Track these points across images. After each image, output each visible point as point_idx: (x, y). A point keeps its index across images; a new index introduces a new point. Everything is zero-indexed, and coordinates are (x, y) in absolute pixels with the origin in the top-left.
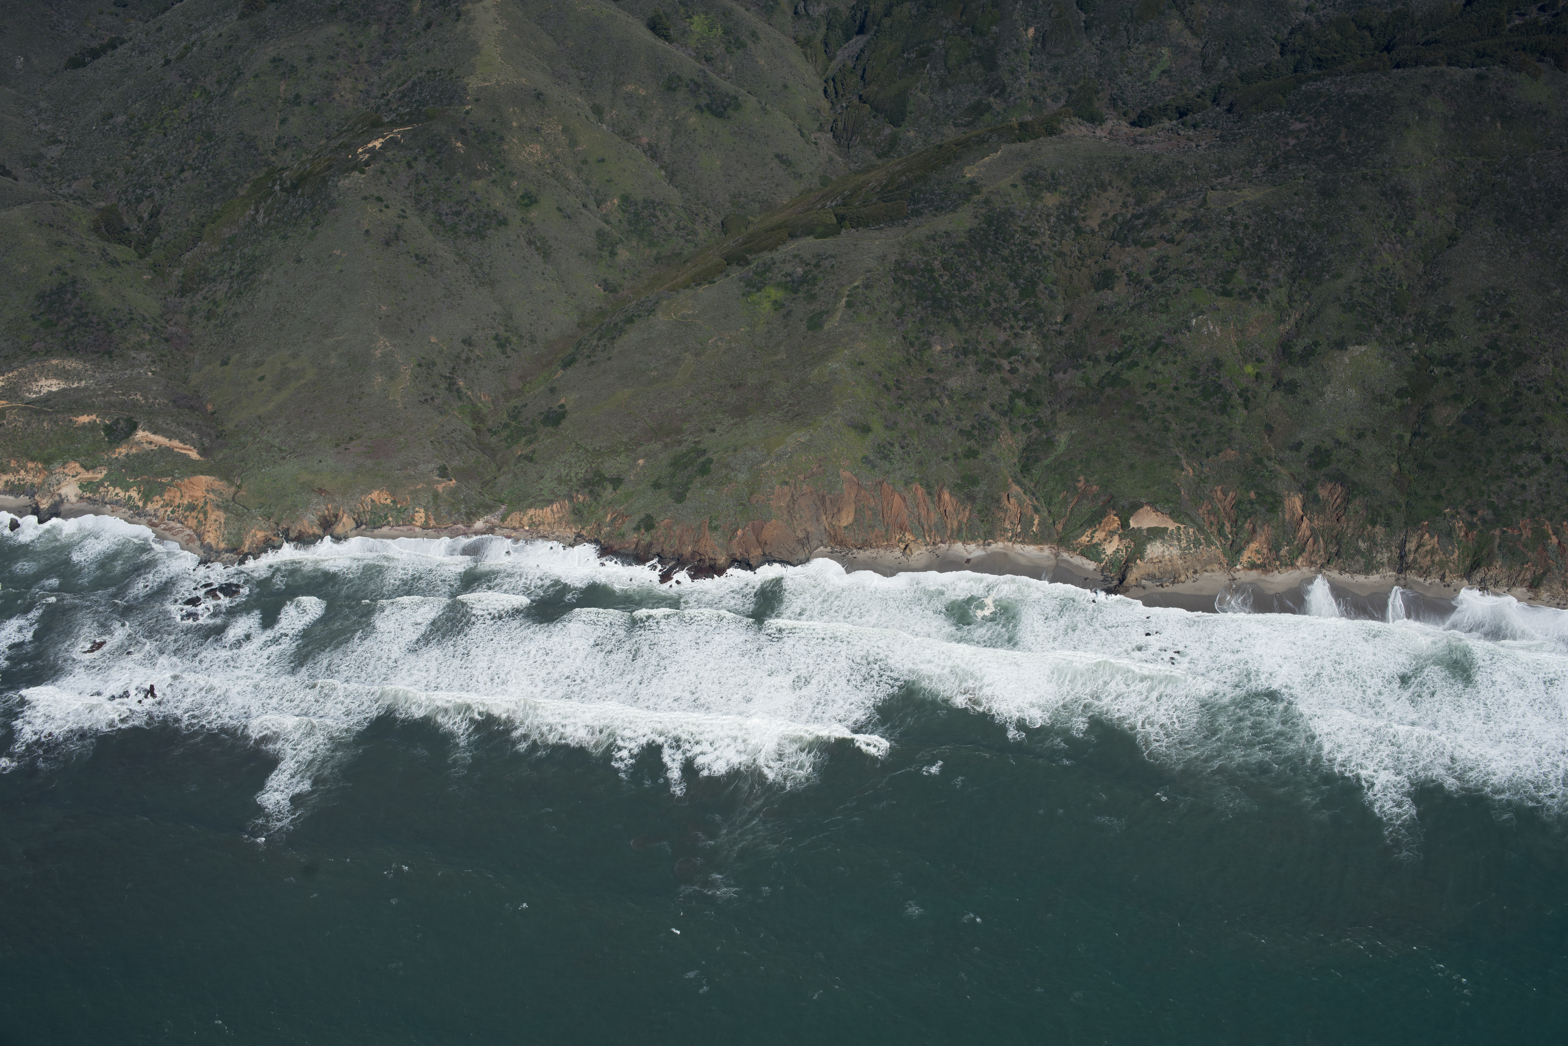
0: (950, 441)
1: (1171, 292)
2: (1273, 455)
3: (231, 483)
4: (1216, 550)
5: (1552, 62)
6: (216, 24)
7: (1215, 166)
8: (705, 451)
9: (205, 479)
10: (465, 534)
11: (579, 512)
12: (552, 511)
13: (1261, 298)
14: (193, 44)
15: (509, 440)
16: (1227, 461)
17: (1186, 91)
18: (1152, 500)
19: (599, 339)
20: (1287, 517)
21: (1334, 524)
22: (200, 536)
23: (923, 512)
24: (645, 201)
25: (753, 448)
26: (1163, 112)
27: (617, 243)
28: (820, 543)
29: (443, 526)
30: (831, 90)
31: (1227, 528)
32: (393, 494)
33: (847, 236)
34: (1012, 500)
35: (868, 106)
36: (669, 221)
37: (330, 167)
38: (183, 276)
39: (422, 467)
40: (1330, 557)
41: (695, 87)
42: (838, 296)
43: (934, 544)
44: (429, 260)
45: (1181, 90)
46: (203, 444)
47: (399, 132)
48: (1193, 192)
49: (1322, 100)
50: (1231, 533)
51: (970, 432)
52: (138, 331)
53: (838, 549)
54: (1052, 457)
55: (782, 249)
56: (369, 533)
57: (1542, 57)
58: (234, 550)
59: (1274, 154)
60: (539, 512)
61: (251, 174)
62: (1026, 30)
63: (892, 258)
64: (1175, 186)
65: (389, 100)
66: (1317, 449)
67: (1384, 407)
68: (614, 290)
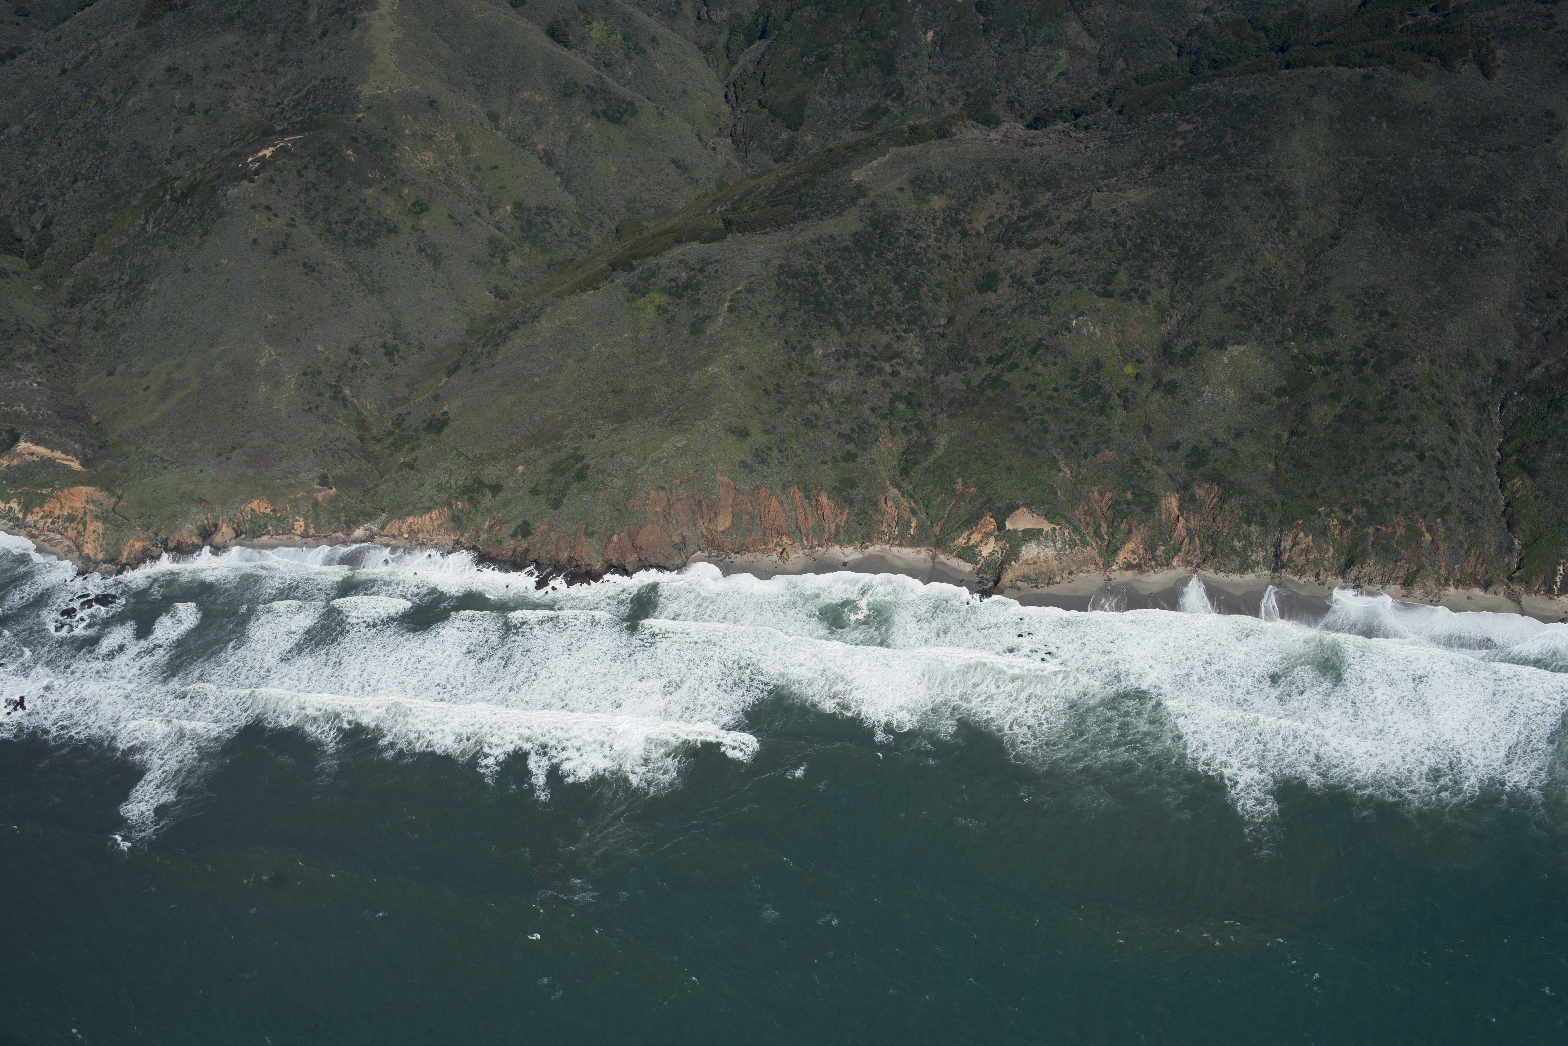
0: (829, 444)
1: (1052, 294)
2: (1151, 455)
3: (112, 493)
4: (1092, 551)
5: (1438, 62)
6: (115, 33)
7: (1102, 168)
8: (583, 457)
9: (85, 489)
10: (344, 543)
11: (458, 519)
12: (431, 518)
13: (1142, 298)
14: (91, 53)
15: (392, 448)
16: (1105, 462)
17: (1082, 93)
18: (1028, 502)
19: (484, 346)
20: (1163, 517)
21: (1210, 523)
22: (79, 547)
23: (801, 516)
24: (538, 207)
25: (629, 454)
26: (1059, 114)
27: (509, 250)
28: (697, 548)
29: (323, 535)
30: (732, 95)
31: (1104, 529)
32: (272, 503)
33: (733, 240)
34: (890, 503)
35: (766, 110)
36: (562, 227)
37: (219, 176)
38: (73, 287)
39: (302, 475)
40: (1206, 556)
41: (591, 93)
42: (720, 301)
43: (812, 548)
44: (317, 268)
45: (1078, 92)
46: (85, 455)
47: (290, 141)
48: (1079, 194)
49: (1210, 101)
50: (1107, 533)
51: (849, 435)
52: (25, 342)
53: (715, 553)
54: (931, 460)
55: (668, 254)
56: (248, 543)
57: (1429, 57)
58: (112, 560)
59: (1161, 155)
60: (418, 519)
61: (144, 183)
62: (925, 34)
63: (776, 262)
64: (1061, 188)
65: (283, 109)
66: (1195, 449)
67: (1263, 407)
68: (505, 297)
